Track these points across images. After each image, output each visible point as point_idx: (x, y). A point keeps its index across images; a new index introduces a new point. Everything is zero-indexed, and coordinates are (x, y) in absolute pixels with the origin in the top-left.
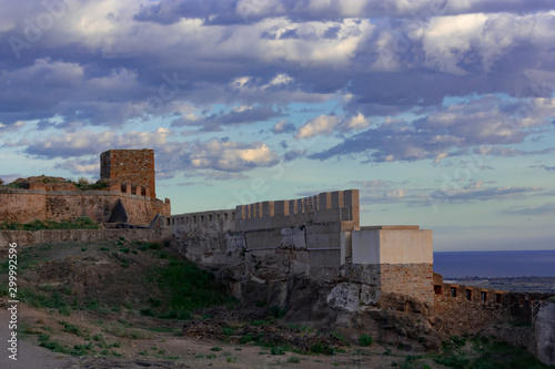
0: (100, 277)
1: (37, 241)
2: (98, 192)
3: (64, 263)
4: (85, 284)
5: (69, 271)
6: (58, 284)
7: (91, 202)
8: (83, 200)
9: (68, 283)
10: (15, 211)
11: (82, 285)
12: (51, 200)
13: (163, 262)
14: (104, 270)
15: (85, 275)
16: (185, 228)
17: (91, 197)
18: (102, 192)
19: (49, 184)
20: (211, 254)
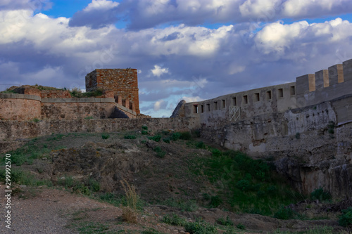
0: (133, 169)
1: (42, 134)
2: (93, 99)
3: (85, 150)
4: (115, 178)
5: (94, 160)
6: (80, 177)
7: (87, 109)
8: (79, 107)
9: (94, 176)
10: (10, 116)
11: (111, 179)
12: (46, 107)
13: (202, 152)
14: (137, 160)
15: (113, 167)
16: (220, 114)
17: (86, 105)
18: (97, 99)
19: (43, 92)
20: (261, 141)
